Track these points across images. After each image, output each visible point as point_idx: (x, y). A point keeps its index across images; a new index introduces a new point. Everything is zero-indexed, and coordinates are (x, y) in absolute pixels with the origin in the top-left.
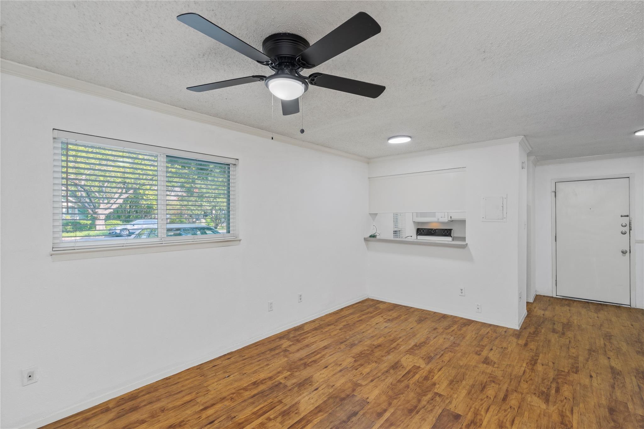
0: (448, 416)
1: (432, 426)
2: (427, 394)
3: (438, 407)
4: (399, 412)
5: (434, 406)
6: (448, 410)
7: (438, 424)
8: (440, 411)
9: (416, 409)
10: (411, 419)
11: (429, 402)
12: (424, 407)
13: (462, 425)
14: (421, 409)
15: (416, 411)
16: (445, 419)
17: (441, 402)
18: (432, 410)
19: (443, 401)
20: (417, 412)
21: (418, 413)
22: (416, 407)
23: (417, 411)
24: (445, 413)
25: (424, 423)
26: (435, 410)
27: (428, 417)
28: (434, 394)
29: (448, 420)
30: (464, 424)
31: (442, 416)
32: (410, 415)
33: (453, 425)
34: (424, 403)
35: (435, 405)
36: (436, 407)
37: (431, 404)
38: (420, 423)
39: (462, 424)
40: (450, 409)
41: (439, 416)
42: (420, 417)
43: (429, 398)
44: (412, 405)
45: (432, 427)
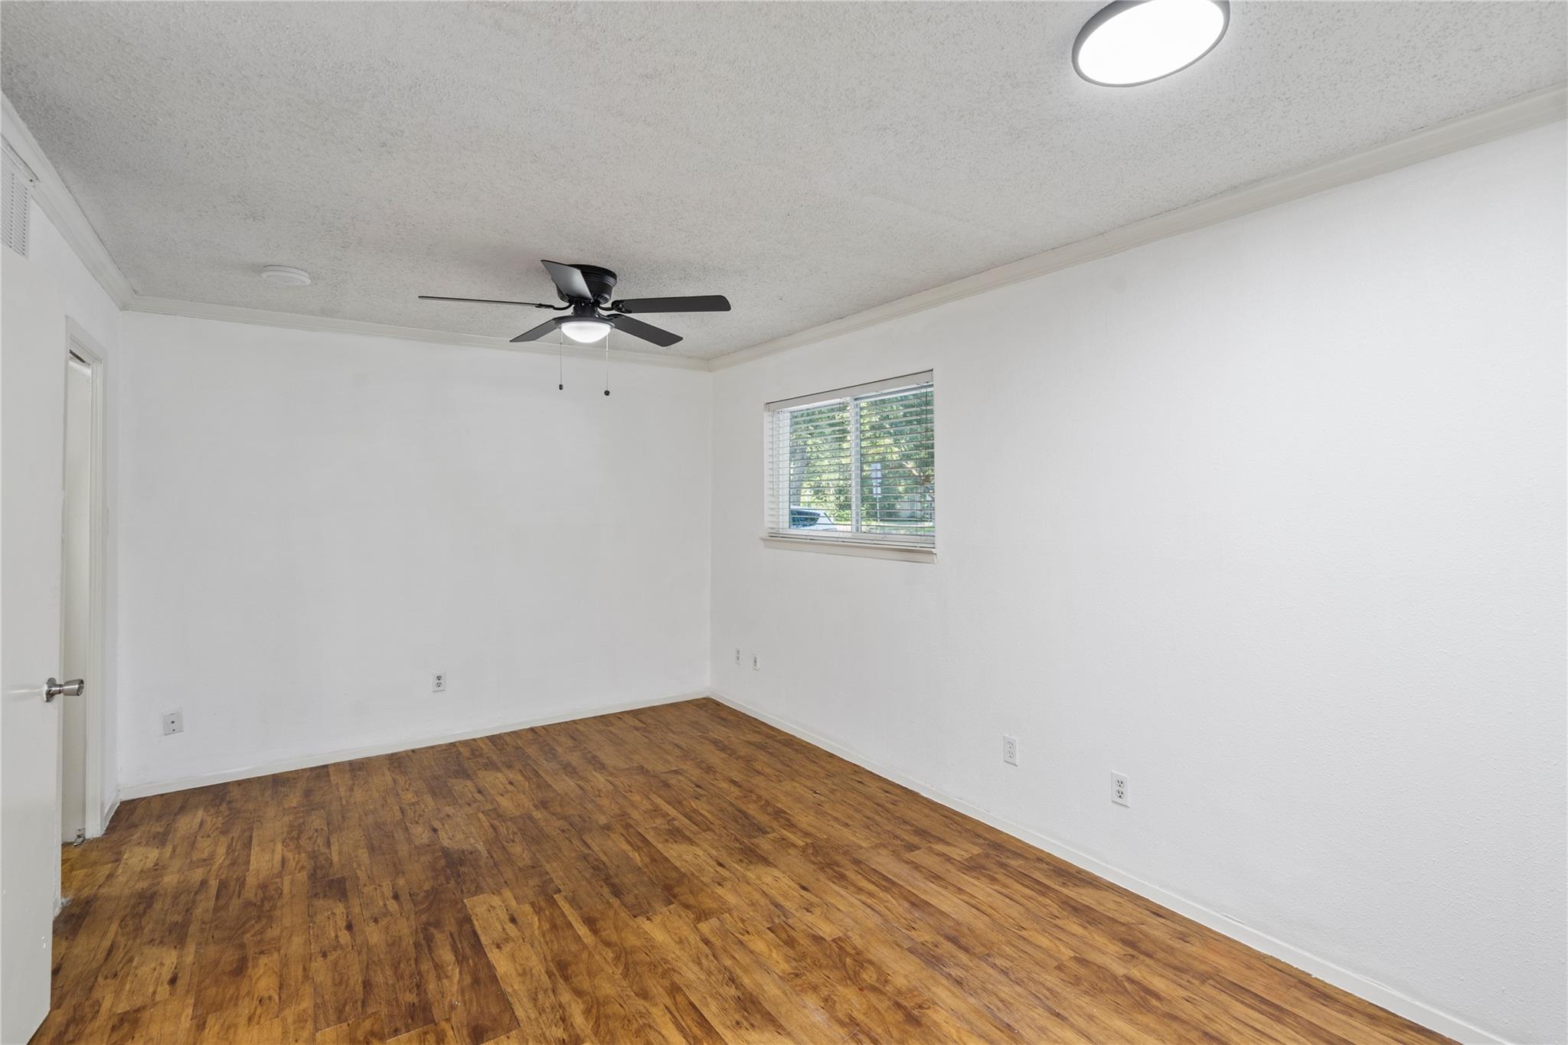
0: (495, 1020)
1: (498, 977)
2: (586, 1019)
3: (533, 1016)
4: (574, 948)
5: (541, 1011)
6: (509, 1030)
7: (493, 988)
8: (520, 1013)
9: (561, 977)
10: (542, 956)
11: (560, 1006)
12: (554, 991)
13: (453, 1028)
14: (554, 983)
15: (555, 971)
16: (494, 1010)
17: (544, 1034)
18: (535, 1000)
19: (542, 1039)
20: (550, 974)
21: (547, 972)
22: (566, 978)
23: (554, 975)
24: (506, 1018)
25: (517, 970)
26: (529, 1005)
27: (523, 982)
28: (578, 1035)
29: (486, 1011)
30: (450, 1033)
31: (503, 1008)
32: (552, 960)
33: (469, 1013)
34: (566, 997)
35: (543, 1015)
36: (536, 1012)
37: (552, 1008)
38: (521, 965)
39: (455, 1028)
40: (508, 1038)
41: (510, 1004)
42: (534, 971)
43: (571, 1015)
44: (576, 976)
45: (496, 976)
